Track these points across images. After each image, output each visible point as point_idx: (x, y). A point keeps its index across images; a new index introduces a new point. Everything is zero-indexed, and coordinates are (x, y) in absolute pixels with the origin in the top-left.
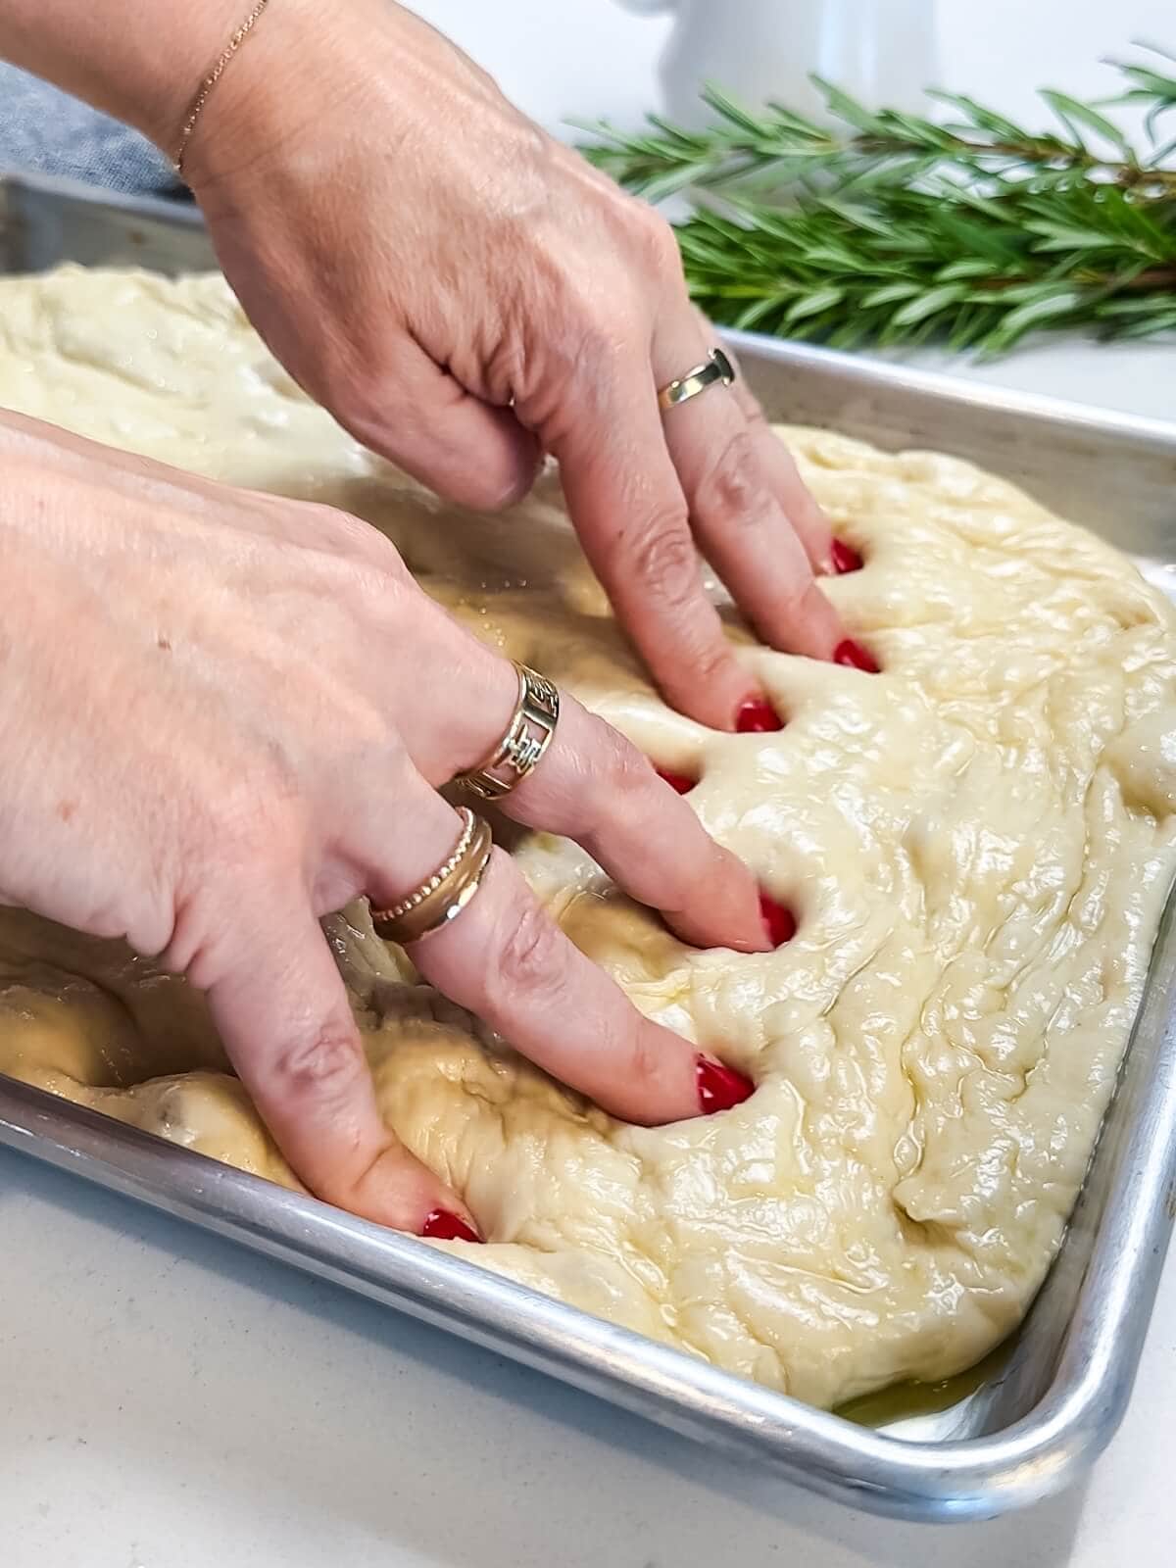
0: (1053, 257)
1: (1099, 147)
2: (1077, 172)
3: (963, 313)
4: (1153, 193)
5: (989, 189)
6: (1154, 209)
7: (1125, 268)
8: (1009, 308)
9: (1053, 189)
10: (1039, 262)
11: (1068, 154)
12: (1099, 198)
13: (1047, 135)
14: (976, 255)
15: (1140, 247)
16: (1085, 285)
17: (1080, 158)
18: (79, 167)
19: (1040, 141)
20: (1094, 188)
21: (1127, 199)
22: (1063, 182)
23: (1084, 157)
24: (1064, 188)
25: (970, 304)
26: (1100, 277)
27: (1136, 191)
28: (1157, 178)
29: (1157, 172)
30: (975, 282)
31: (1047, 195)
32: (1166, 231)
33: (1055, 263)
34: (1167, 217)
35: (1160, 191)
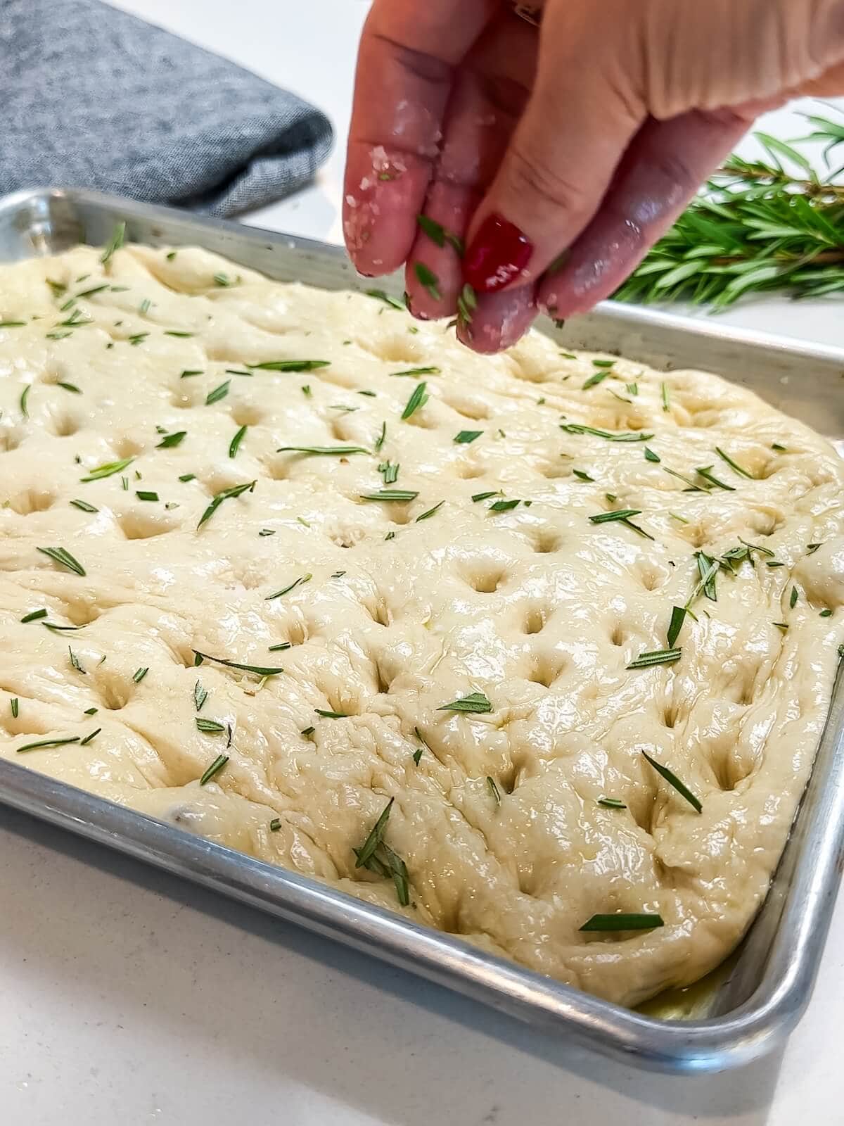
0: (762, 243)
1: (792, 170)
2: (776, 187)
3: (703, 280)
4: (828, 201)
5: (720, 198)
6: (828, 211)
7: (811, 250)
8: (733, 276)
9: (762, 197)
10: (752, 246)
11: (772, 174)
12: (792, 204)
13: (758, 162)
14: (711, 242)
15: (820, 237)
16: (784, 261)
17: (779, 178)
18: (118, 183)
19: (754, 166)
20: (789, 197)
21: (811, 204)
22: (769, 193)
23: (782, 177)
24: (769, 197)
25: (707, 273)
26: (794, 256)
27: (816, 199)
28: (830, 192)
29: (831, 186)
30: (710, 259)
31: (758, 202)
32: (837, 226)
33: (764, 247)
34: (838, 216)
35: (832, 199)
